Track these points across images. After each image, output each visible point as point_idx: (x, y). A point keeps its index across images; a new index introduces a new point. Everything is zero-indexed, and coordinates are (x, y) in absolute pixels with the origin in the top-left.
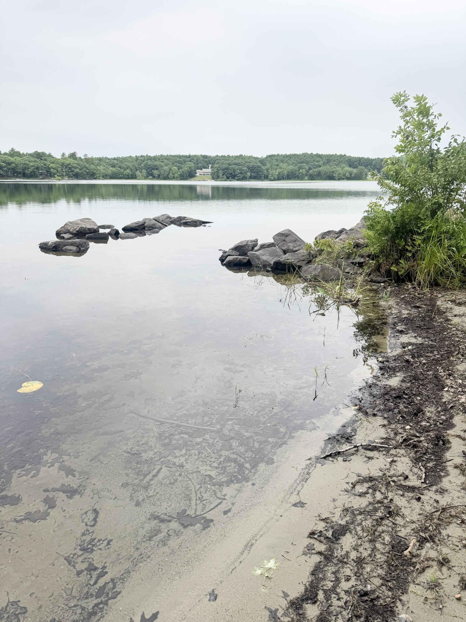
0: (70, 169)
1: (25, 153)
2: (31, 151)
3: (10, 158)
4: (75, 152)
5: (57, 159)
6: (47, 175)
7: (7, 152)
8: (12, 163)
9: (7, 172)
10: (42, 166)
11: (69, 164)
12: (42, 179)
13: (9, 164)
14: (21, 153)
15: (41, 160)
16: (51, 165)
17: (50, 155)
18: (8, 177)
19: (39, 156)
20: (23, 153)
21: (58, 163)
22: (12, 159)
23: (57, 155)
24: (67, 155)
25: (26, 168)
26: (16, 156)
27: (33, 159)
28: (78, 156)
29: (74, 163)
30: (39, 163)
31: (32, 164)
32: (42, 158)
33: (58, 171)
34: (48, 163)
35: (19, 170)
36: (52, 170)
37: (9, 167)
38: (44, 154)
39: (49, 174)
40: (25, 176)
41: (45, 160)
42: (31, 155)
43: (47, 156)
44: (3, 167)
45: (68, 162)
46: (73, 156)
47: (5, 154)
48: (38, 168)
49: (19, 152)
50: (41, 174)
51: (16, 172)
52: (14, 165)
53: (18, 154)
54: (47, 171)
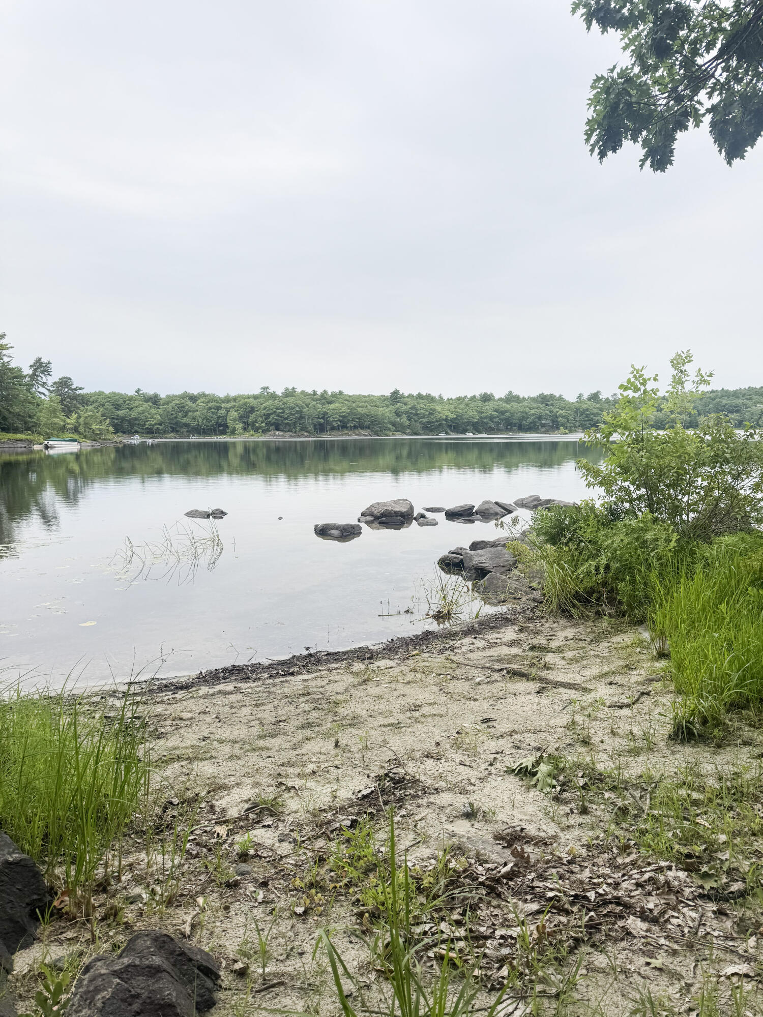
0: (587, 417)
1: (526, 397)
2: (534, 394)
3: (505, 405)
4: (599, 392)
5: (569, 403)
6: (552, 427)
7: (503, 397)
8: (506, 411)
9: (498, 424)
10: (546, 414)
11: (587, 410)
12: (544, 432)
13: (503, 413)
14: (521, 397)
15: (547, 405)
16: (561, 411)
17: (560, 398)
18: (498, 431)
19: (544, 399)
20: (524, 398)
21: (570, 409)
22: (508, 406)
23: (571, 398)
24: (585, 396)
25: (523, 417)
26: (513, 401)
27: (535, 405)
28: (604, 396)
29: (594, 408)
30: (544, 410)
31: (532, 412)
32: (549, 403)
33: (568, 421)
34: (555, 410)
35: (514, 421)
36: (560, 419)
37: (502, 417)
38: (552, 396)
39: (555, 425)
40: (521, 428)
41: (552, 405)
42: (533, 399)
43: (556, 400)
44: (495, 418)
45: (585, 407)
46: (595, 397)
47: (500, 399)
48: (540, 418)
49: (519, 396)
50: (544, 425)
51: (510, 424)
52: (508, 414)
53: (517, 399)
54: (554, 422)
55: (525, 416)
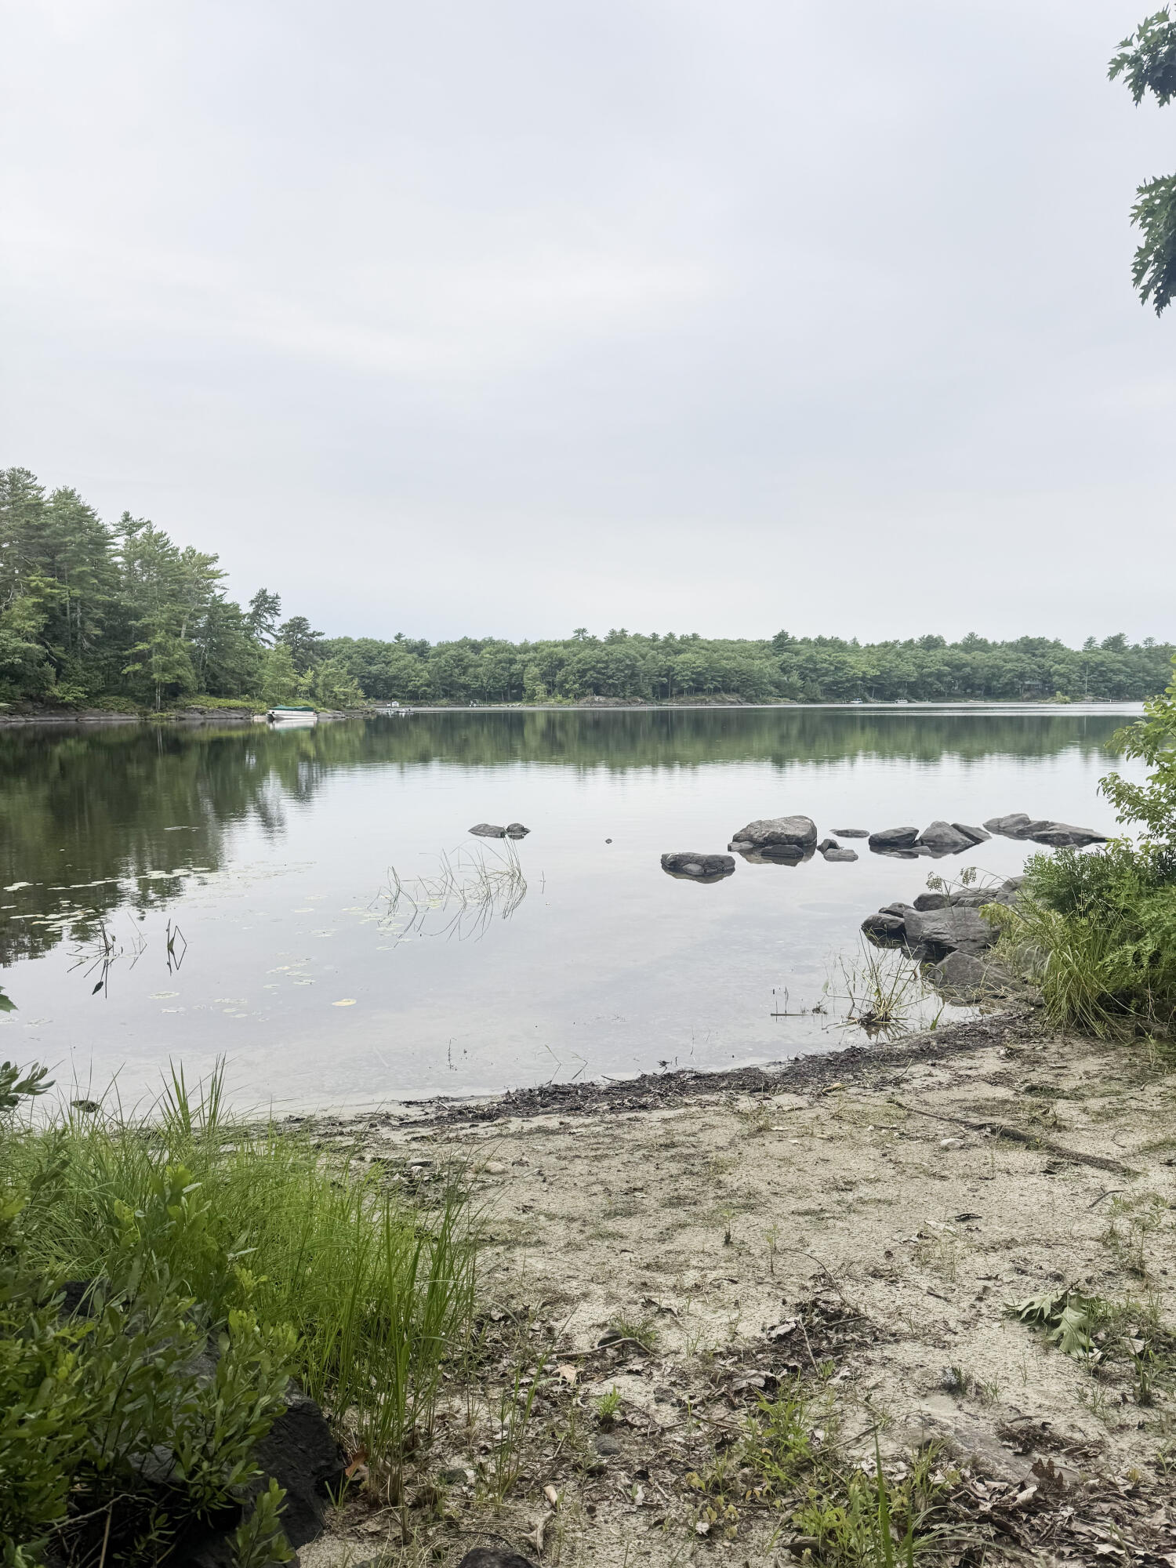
0: (1101, 675)
1: (999, 642)
2: (1013, 637)
3: (962, 655)
4: (1121, 635)
5: (1072, 653)
6: (1042, 692)
7: (959, 642)
8: (965, 665)
9: (950, 685)
10: (1033, 671)
11: (1102, 664)
12: (1028, 700)
13: (958, 667)
14: (990, 642)
15: (1034, 655)
16: (1057, 666)
17: (1057, 645)
18: (951, 696)
19: (1030, 647)
20: (994, 643)
21: (1073, 662)
22: (968, 657)
23: (1075, 644)
24: (1099, 642)
25: (994, 675)
26: (977, 649)
27: (1014, 656)
28: (1130, 642)
29: (1113, 662)
30: (1028, 664)
31: (1009, 666)
32: (1037, 652)
33: (1069, 682)
34: (1048, 664)
35: (977, 682)
36: (1056, 678)
37: (957, 674)
38: (1042, 642)
39: (1046, 689)
40: (990, 693)
41: (1043, 656)
42: (1011, 646)
43: (1049, 647)
44: (945, 675)
45: (1099, 658)
46: (1115, 643)
47: (955, 646)
48: (1022, 676)
49: (986, 641)
50: (1029, 689)
51: (971, 686)
52: (968, 669)
53: (983, 646)
54: (1045, 682)
55: (996, 673)
